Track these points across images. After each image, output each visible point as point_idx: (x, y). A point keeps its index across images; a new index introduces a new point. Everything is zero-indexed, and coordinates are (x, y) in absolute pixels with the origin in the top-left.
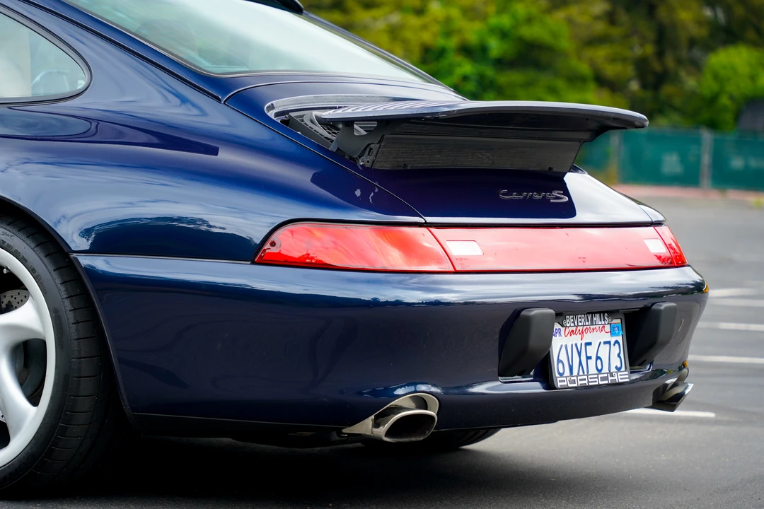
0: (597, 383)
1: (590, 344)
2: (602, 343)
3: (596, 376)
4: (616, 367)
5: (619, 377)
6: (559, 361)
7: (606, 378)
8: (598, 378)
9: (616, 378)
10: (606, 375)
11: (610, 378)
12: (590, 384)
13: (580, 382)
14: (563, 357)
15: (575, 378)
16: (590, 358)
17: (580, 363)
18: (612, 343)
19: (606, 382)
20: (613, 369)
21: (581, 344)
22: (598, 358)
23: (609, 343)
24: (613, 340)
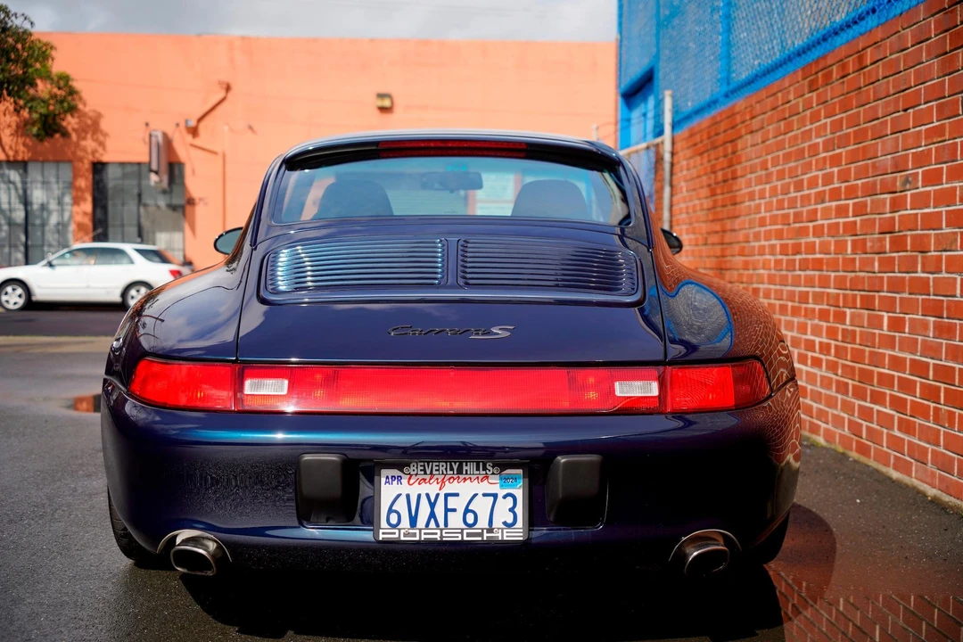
0: (460, 539)
1: (457, 495)
2: (480, 496)
3: (460, 531)
4: (505, 523)
5: (505, 534)
6: (390, 511)
7: (481, 535)
8: (462, 533)
9: (500, 535)
10: (480, 531)
11: (486, 535)
12: (444, 539)
13: (423, 537)
14: (401, 506)
15: (417, 531)
16: (454, 510)
17: (432, 515)
18: (500, 497)
19: (480, 539)
20: (497, 523)
21: (438, 495)
22: (467, 511)
23: (495, 496)
24: (501, 493)
